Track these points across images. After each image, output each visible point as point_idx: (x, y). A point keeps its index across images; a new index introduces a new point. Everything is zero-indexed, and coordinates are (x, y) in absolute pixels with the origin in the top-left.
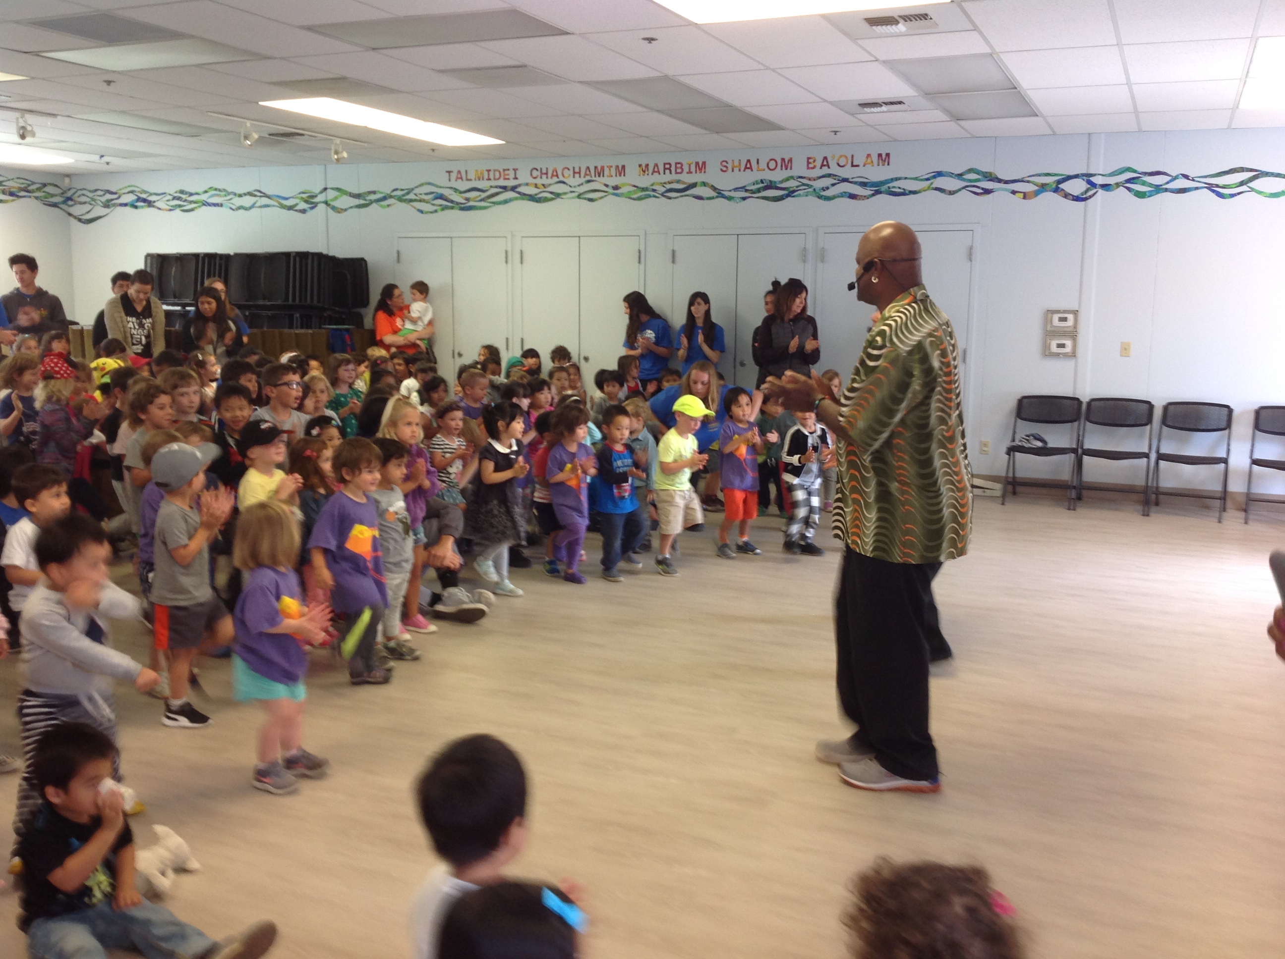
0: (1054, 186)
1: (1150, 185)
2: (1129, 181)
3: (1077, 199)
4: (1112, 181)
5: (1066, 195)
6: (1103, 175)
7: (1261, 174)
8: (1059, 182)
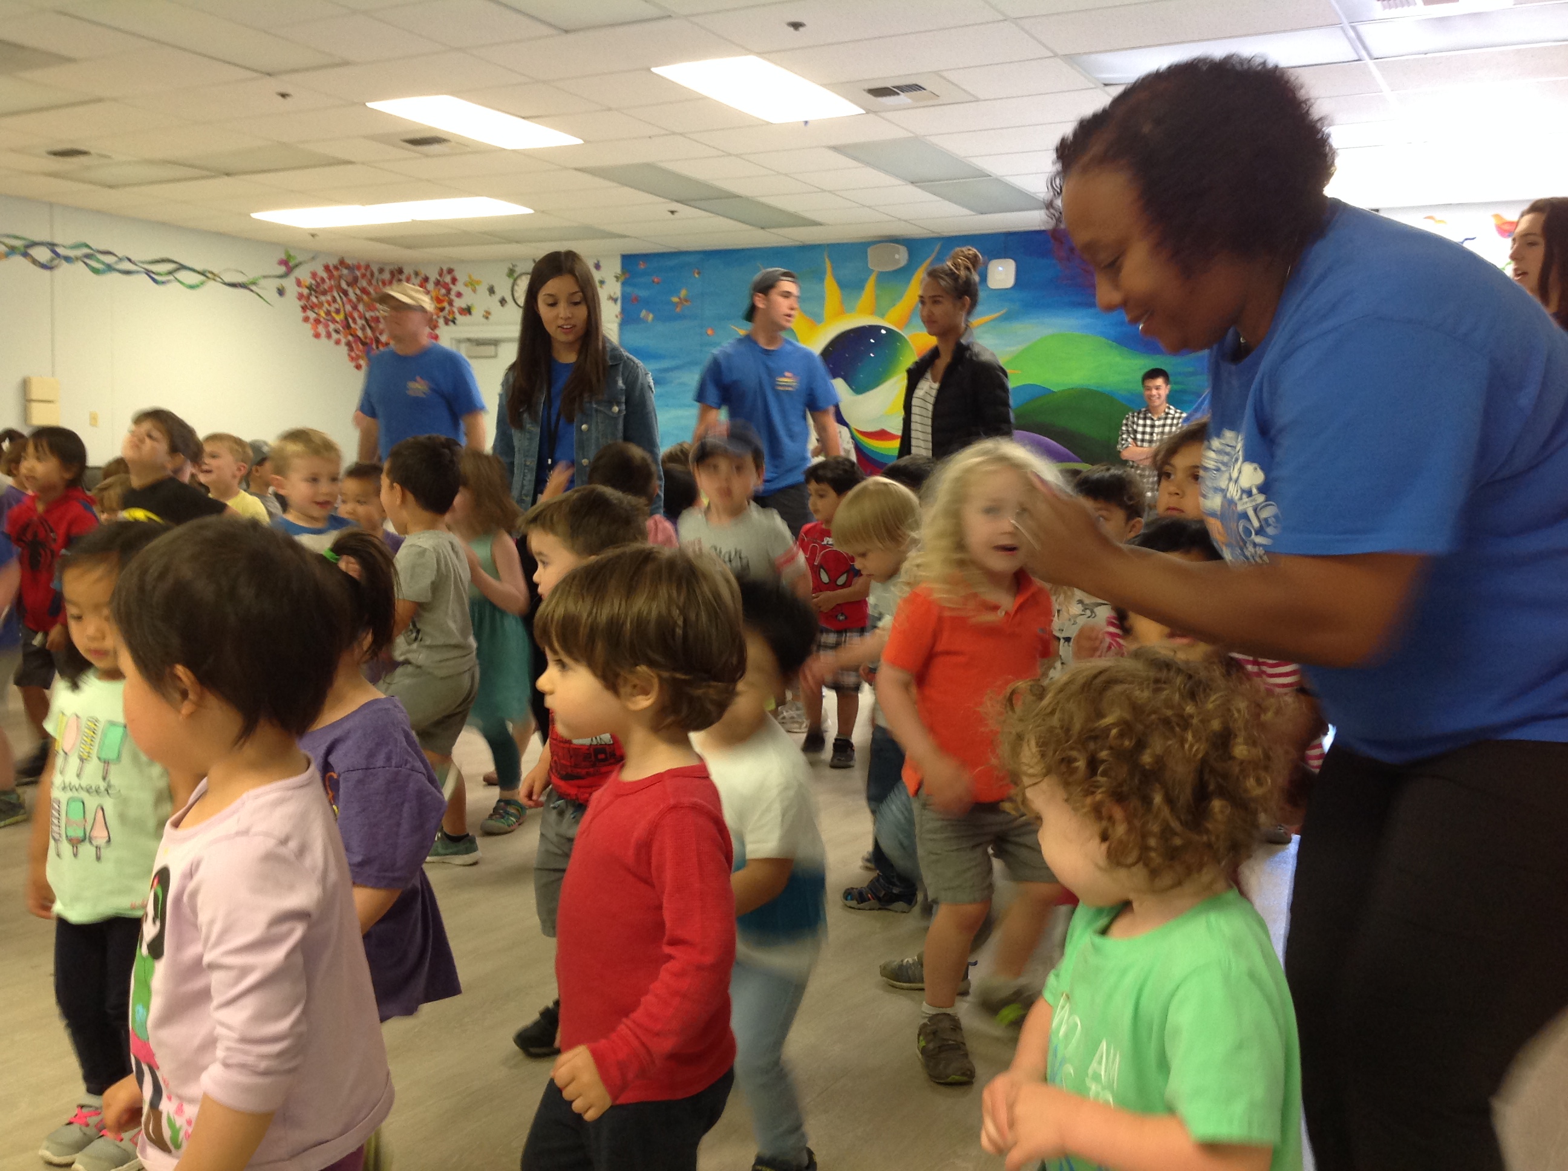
0: (22, 249)
1: (103, 263)
2: (88, 256)
3: (44, 266)
4: (71, 253)
5: (35, 262)
6: (64, 246)
7: (182, 267)
8: (28, 246)
